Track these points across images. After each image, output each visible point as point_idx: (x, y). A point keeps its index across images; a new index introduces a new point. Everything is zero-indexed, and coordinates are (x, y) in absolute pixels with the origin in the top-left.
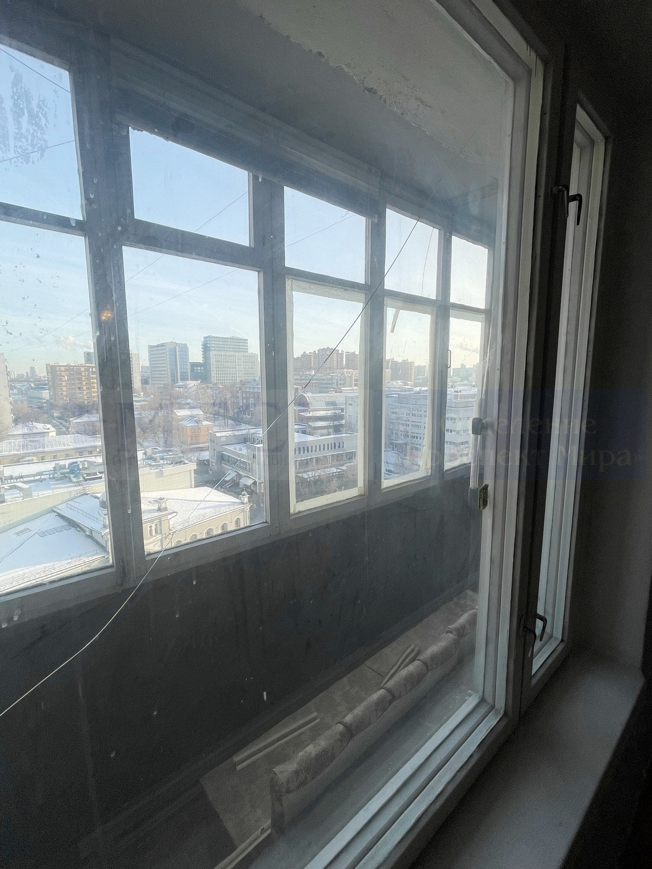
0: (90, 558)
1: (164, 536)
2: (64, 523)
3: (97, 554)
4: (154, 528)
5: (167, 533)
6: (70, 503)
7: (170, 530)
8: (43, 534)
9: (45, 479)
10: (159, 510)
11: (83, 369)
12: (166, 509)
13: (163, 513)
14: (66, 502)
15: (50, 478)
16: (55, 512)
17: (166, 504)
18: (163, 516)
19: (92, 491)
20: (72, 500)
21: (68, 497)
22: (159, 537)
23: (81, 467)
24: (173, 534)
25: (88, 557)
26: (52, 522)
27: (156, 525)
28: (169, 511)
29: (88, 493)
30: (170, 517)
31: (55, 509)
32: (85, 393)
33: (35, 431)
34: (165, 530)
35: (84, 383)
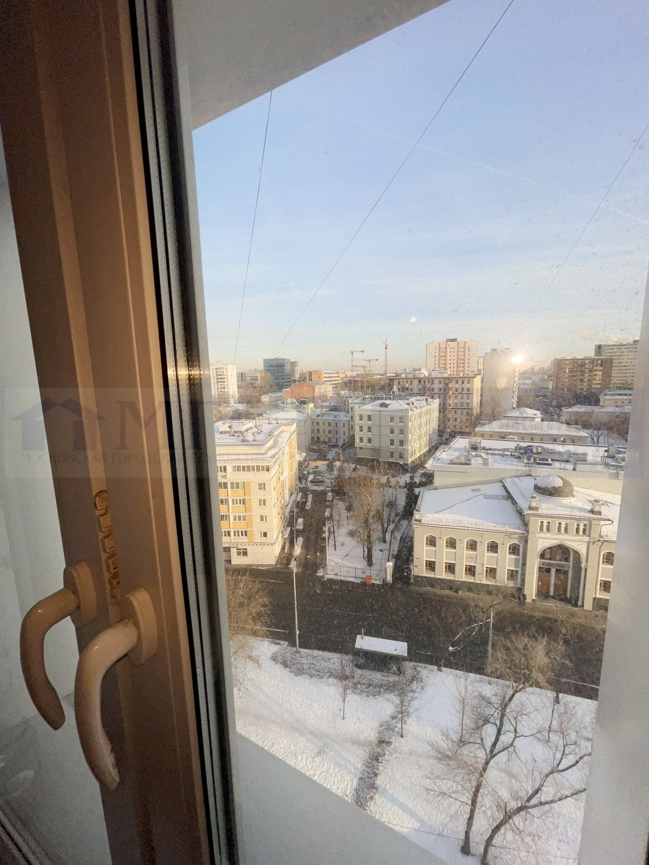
0: (512, 530)
1: (592, 540)
2: (505, 494)
3: (519, 529)
4: (581, 527)
5: (597, 539)
6: (514, 479)
7: (601, 536)
8: (487, 497)
9: (507, 455)
10: (592, 511)
11: (587, 362)
12: (600, 513)
13: (595, 516)
14: (511, 477)
15: (511, 455)
16: (503, 483)
17: (600, 509)
18: (594, 519)
19: (536, 474)
20: (518, 477)
21: (514, 474)
22: (586, 539)
23: (534, 451)
24: (602, 543)
25: (511, 528)
26: (496, 489)
27: (585, 525)
28: (603, 516)
29: (533, 475)
30: (602, 523)
31: (503, 481)
32: (586, 384)
33: (525, 415)
34: (595, 535)
35: (586, 375)
